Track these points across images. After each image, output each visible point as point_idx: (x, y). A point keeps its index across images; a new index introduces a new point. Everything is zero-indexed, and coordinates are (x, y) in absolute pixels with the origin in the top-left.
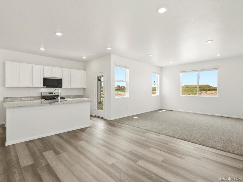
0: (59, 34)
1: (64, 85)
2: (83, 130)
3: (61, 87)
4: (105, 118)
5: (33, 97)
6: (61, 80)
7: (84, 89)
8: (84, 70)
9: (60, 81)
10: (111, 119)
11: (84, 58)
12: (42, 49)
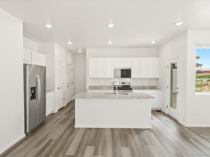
0: (111, 26)
1: (133, 75)
2: (138, 131)
3: (130, 77)
4: (179, 122)
5: (107, 86)
6: (130, 70)
7: (157, 79)
8: (157, 56)
9: (129, 72)
10: (187, 125)
11: (153, 43)
12: (110, 43)
